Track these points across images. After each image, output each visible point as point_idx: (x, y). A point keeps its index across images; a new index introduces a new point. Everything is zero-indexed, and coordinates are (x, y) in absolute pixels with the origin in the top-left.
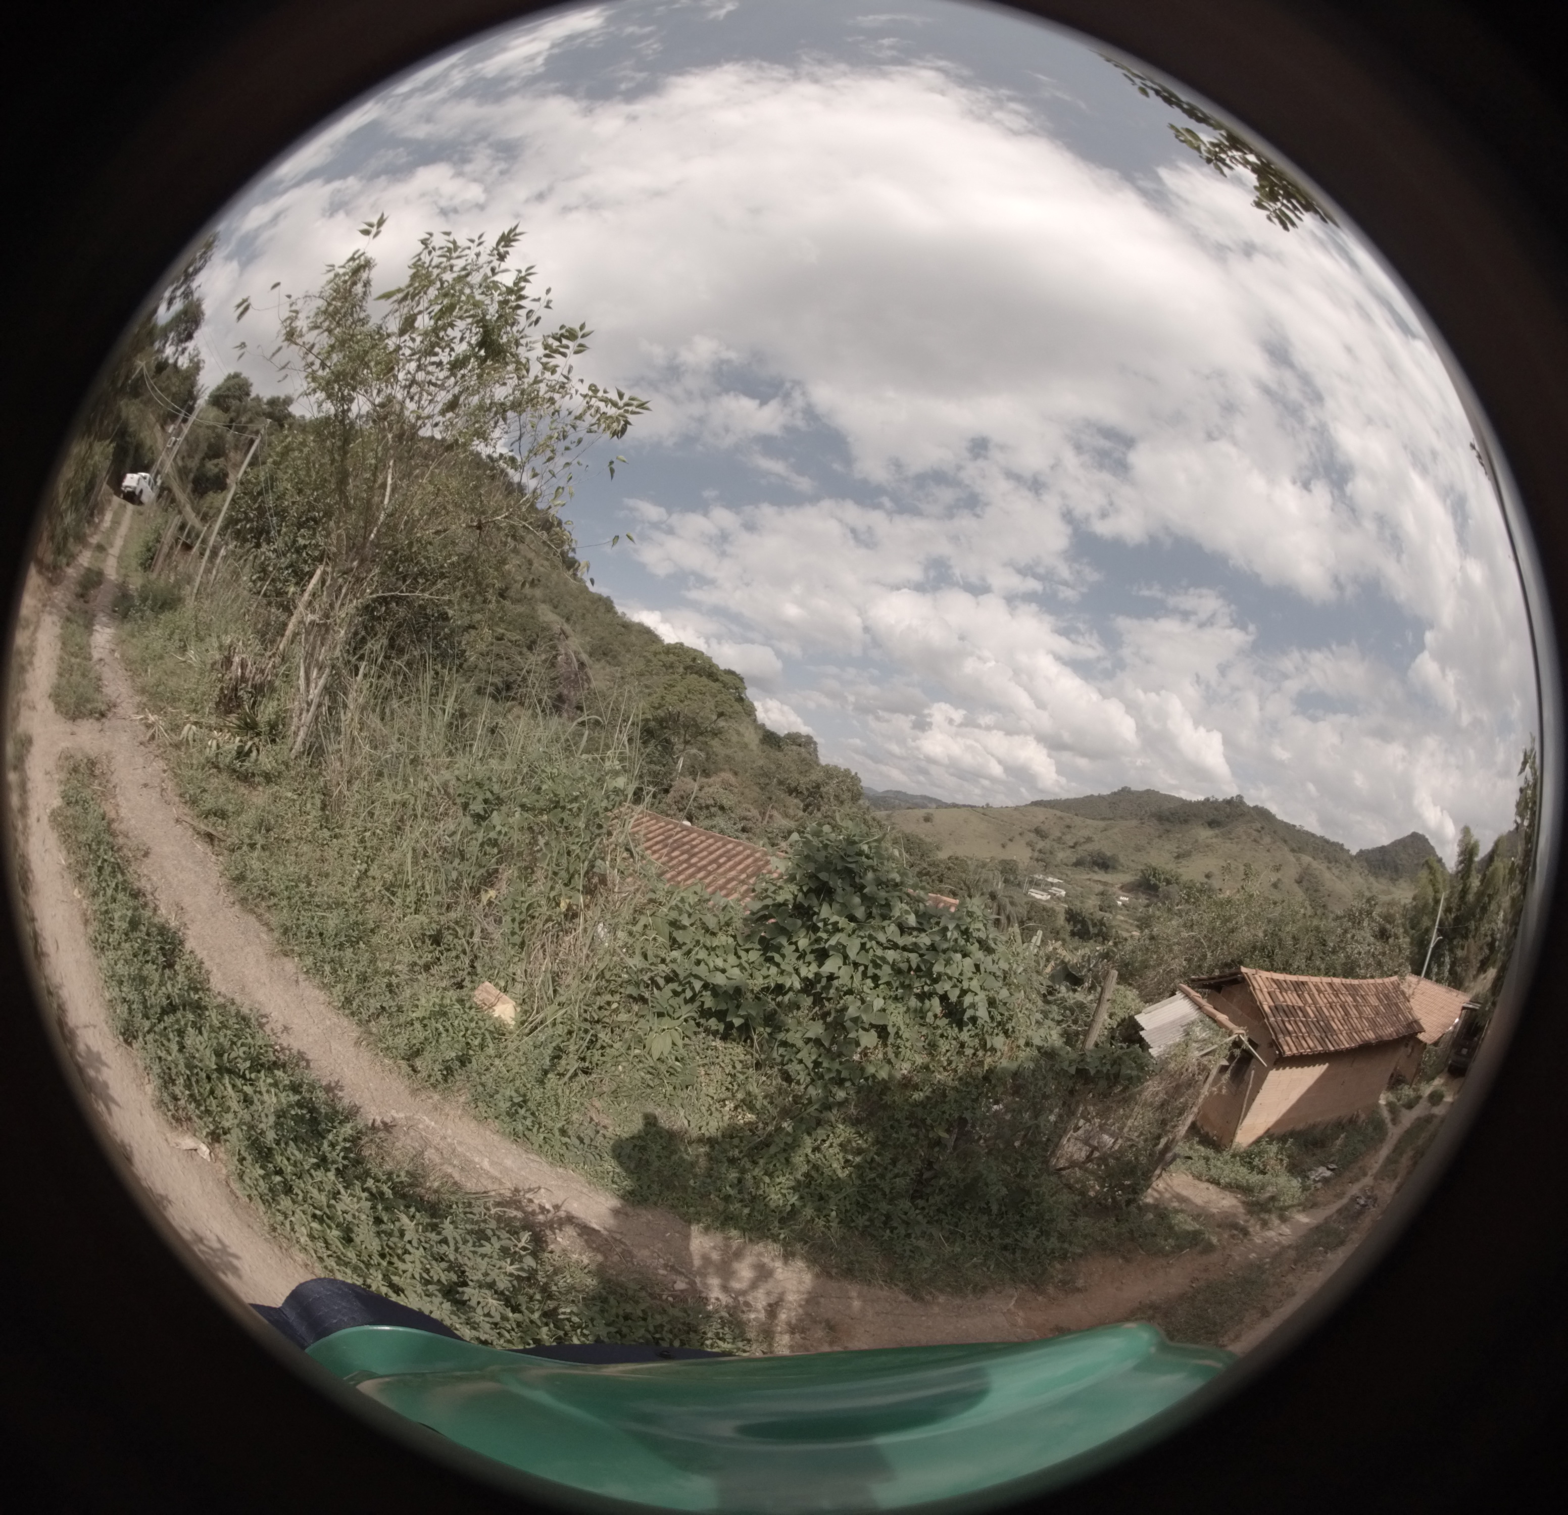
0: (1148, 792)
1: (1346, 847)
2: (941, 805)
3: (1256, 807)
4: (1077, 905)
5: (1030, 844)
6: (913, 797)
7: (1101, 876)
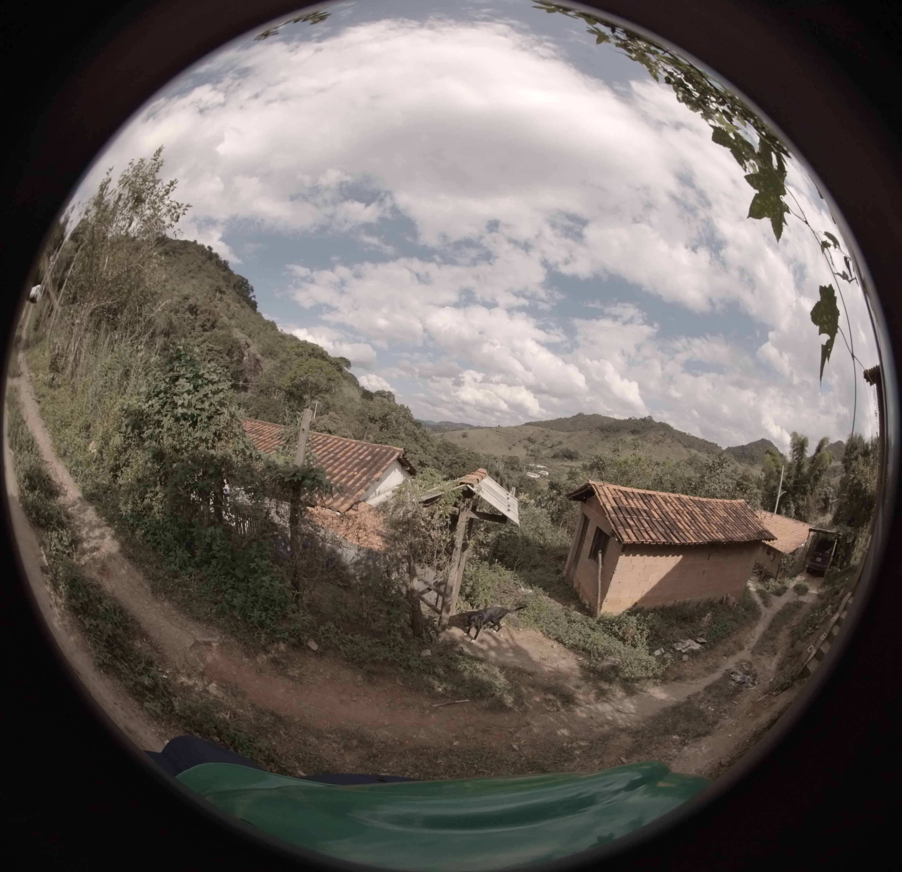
0: (594, 415)
1: (719, 445)
2: (471, 427)
3: (660, 423)
4: (556, 480)
5: (525, 447)
6: (456, 424)
7: (569, 463)
